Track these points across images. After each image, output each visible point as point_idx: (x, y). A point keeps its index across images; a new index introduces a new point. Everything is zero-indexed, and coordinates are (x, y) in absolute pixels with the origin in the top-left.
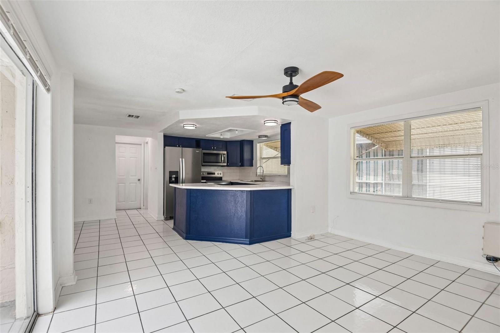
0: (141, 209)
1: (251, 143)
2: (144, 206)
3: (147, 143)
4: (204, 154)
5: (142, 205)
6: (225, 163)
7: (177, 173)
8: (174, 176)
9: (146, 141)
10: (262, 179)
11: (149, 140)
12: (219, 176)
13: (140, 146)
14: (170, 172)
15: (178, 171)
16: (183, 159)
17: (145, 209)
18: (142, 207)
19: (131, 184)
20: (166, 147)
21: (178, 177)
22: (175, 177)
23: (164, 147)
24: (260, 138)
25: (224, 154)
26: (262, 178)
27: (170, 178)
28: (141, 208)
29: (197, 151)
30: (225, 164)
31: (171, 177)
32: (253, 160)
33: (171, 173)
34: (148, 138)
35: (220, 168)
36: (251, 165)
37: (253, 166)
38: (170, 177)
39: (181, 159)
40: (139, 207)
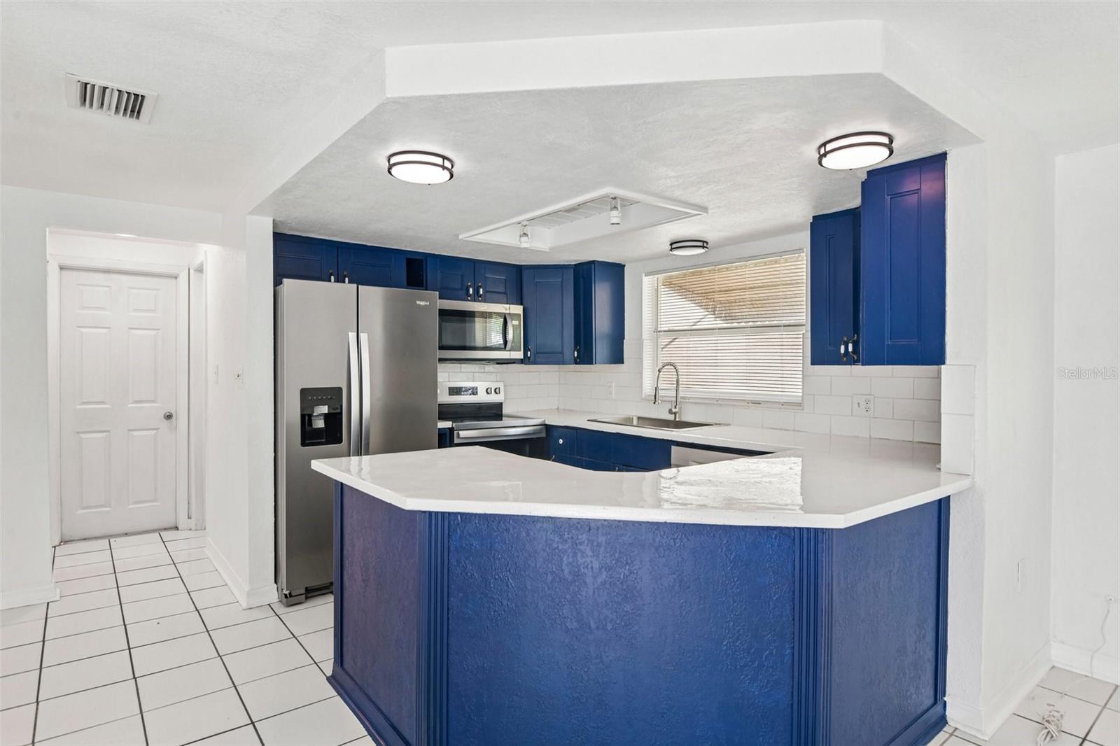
0: (177, 528)
1: (616, 272)
2: (189, 518)
3: (200, 270)
4: (443, 313)
5: (182, 516)
6: (520, 351)
7: (333, 396)
8: (324, 409)
9: (197, 262)
10: (675, 414)
11: (209, 253)
12: (493, 398)
13: (173, 281)
14: (304, 392)
15: (340, 389)
16: (363, 336)
17: (196, 530)
18: (182, 521)
19: (135, 433)
20: (286, 281)
21: (341, 413)
22: (326, 414)
23: (277, 282)
24: (676, 252)
25: (515, 316)
26: (674, 410)
27: (306, 419)
28: (180, 528)
29: (418, 302)
30: (519, 355)
31: (310, 416)
32: (624, 338)
33: (309, 396)
34: (204, 247)
35: (491, 368)
36: (617, 357)
37: (623, 363)
38: (303, 416)
39: (352, 336)
40: (173, 525)
